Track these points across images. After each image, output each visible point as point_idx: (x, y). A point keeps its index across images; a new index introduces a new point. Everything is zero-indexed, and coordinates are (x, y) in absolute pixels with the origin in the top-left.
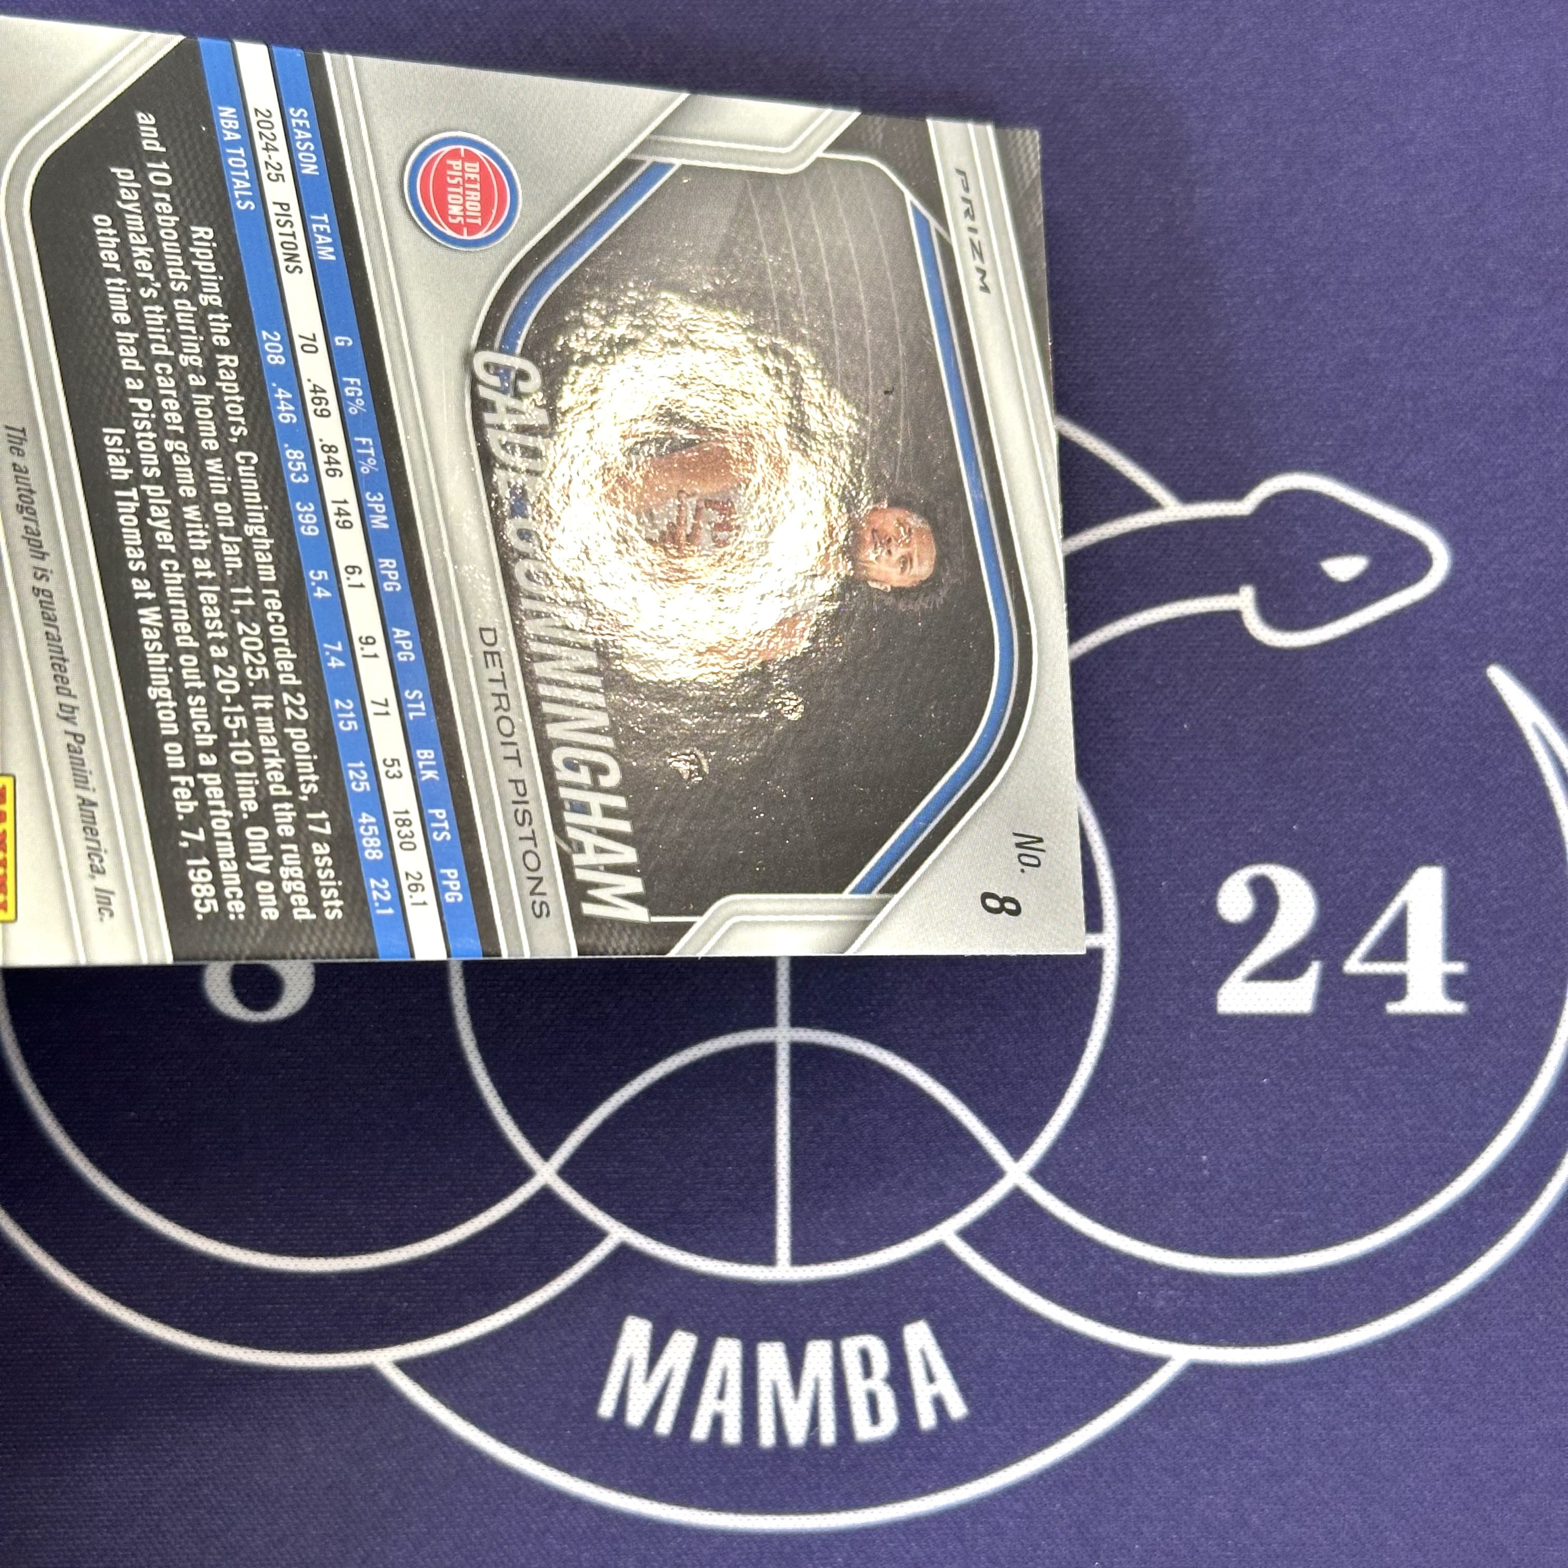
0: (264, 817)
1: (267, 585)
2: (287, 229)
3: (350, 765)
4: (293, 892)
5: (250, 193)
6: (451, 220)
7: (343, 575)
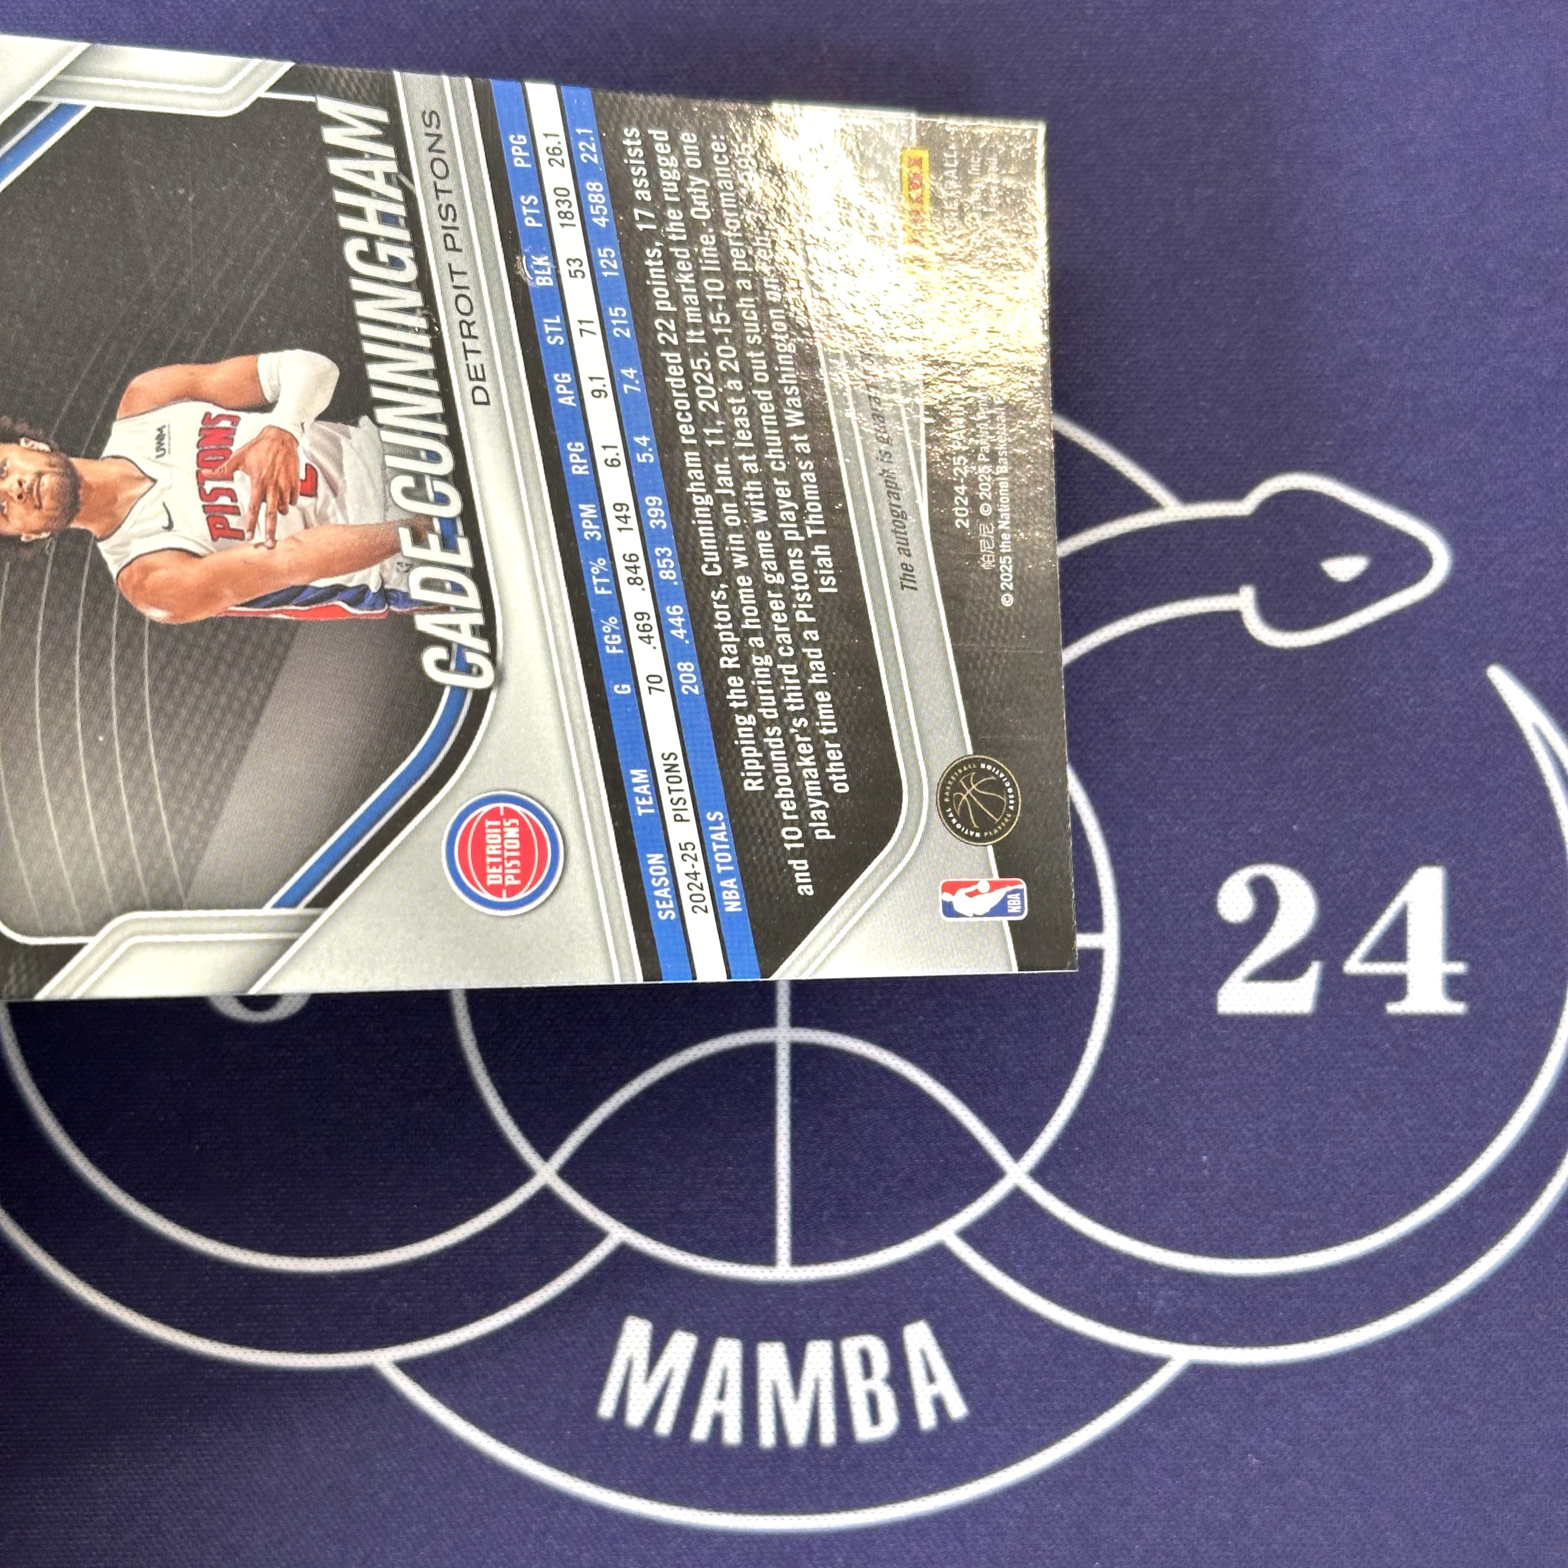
0: (693, 228)
1: (692, 447)
2: (676, 796)
3: (616, 274)
4: (668, 156)
5: (711, 828)
6: (516, 821)
7: (622, 458)
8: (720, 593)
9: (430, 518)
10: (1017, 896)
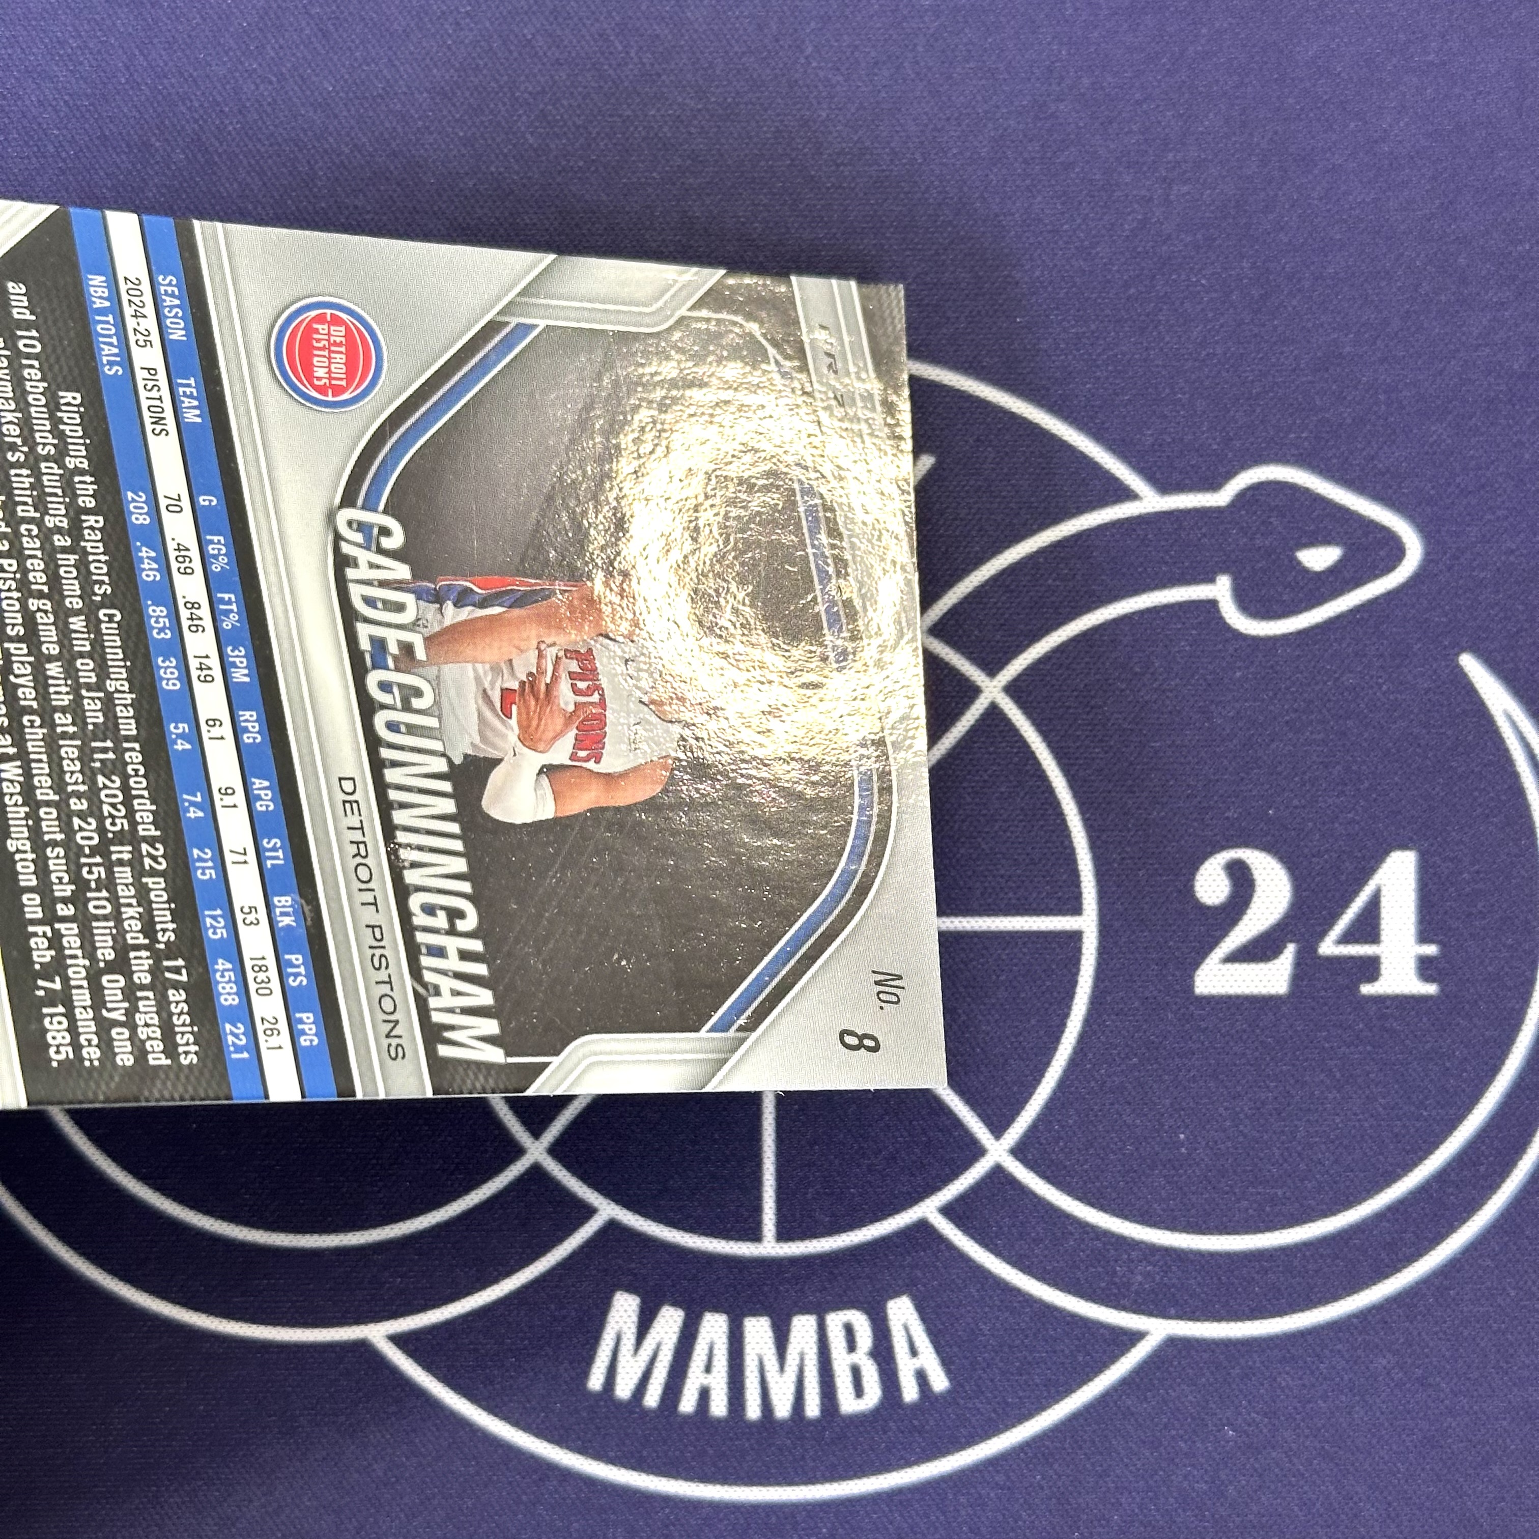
0: (121, 965)
1: (127, 739)
2: (154, 394)
3: (207, 913)
4: (149, 1038)
5: (118, 359)
6: (316, 382)
7: (204, 728)
8: (101, 592)
9: (397, 669)
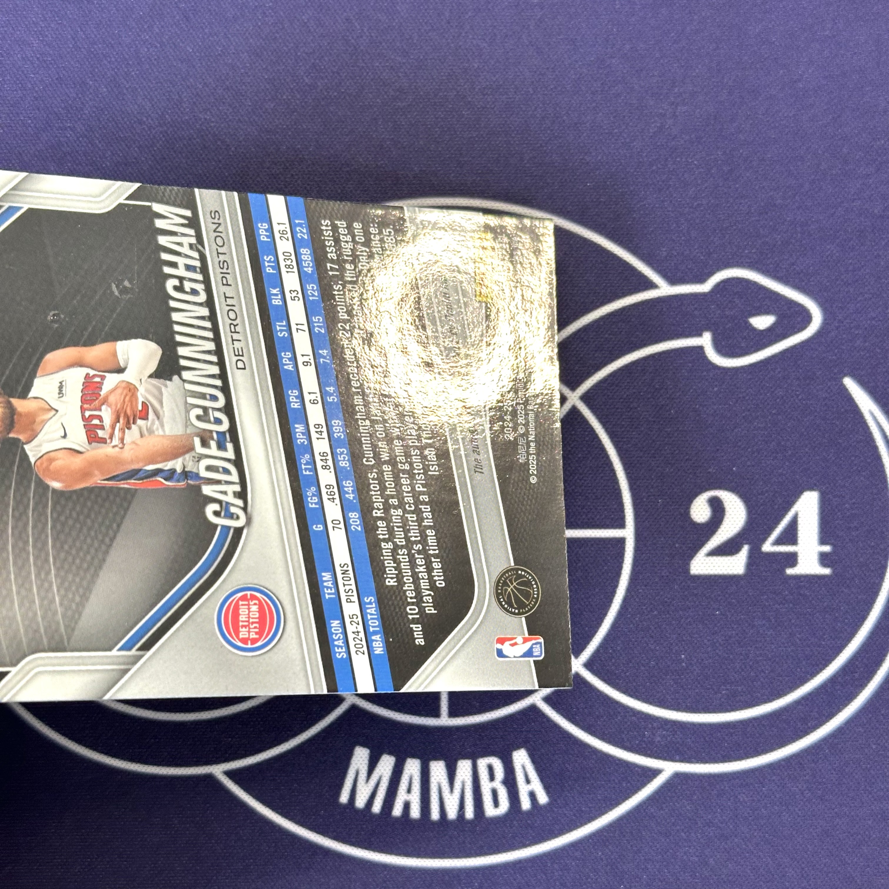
1: (358, 394)
2: (348, 588)
3: (317, 298)
4: (346, 235)
5: (367, 606)
6: (257, 602)
7: (319, 399)
8: (373, 474)
9: (211, 432)
10: (538, 646)
